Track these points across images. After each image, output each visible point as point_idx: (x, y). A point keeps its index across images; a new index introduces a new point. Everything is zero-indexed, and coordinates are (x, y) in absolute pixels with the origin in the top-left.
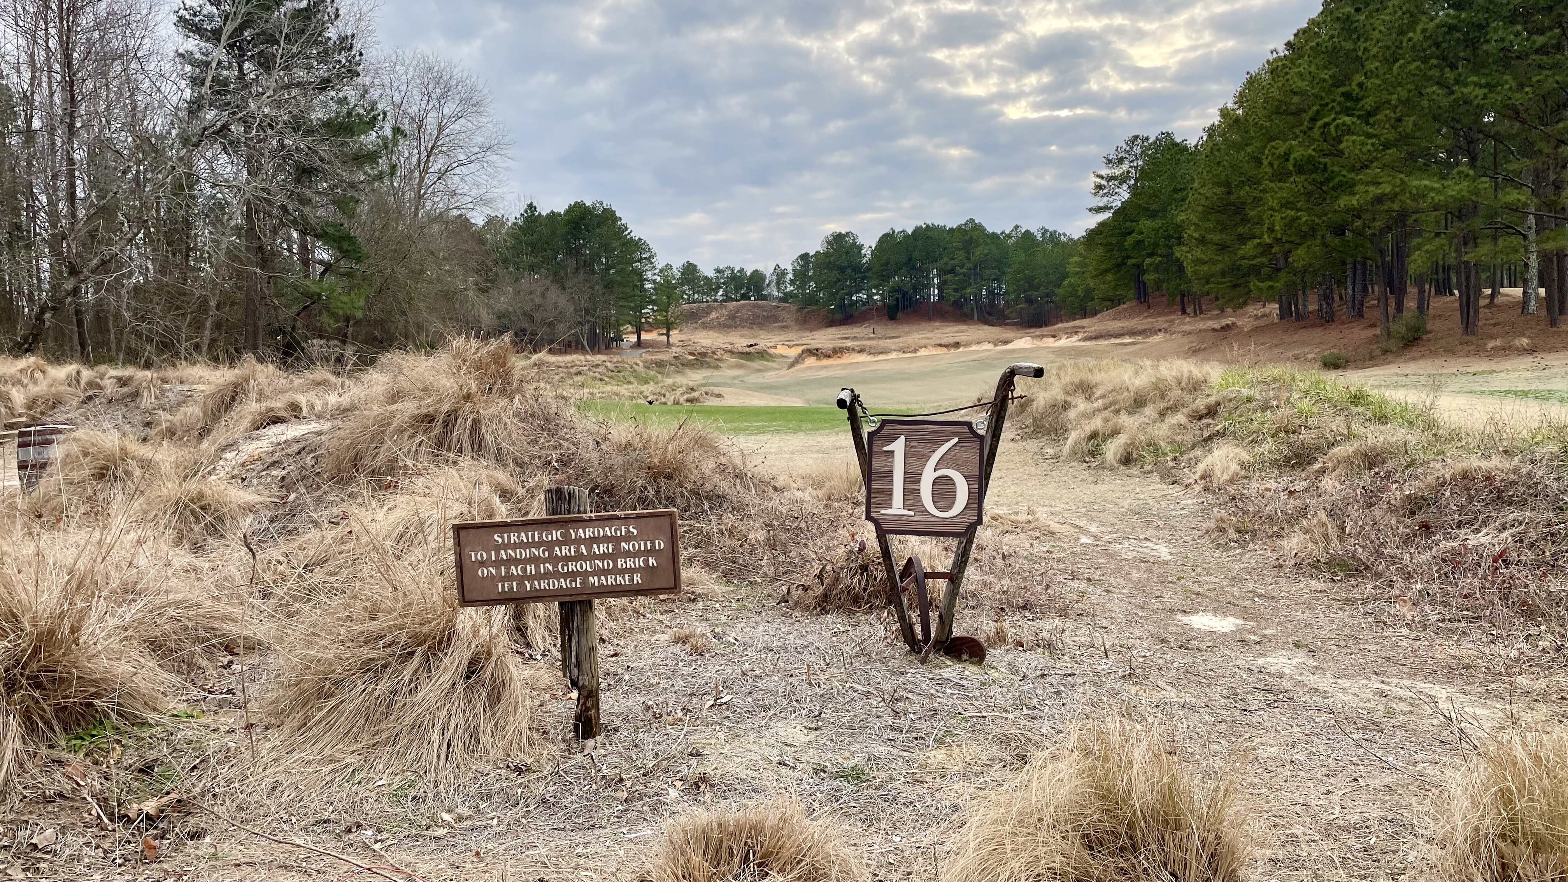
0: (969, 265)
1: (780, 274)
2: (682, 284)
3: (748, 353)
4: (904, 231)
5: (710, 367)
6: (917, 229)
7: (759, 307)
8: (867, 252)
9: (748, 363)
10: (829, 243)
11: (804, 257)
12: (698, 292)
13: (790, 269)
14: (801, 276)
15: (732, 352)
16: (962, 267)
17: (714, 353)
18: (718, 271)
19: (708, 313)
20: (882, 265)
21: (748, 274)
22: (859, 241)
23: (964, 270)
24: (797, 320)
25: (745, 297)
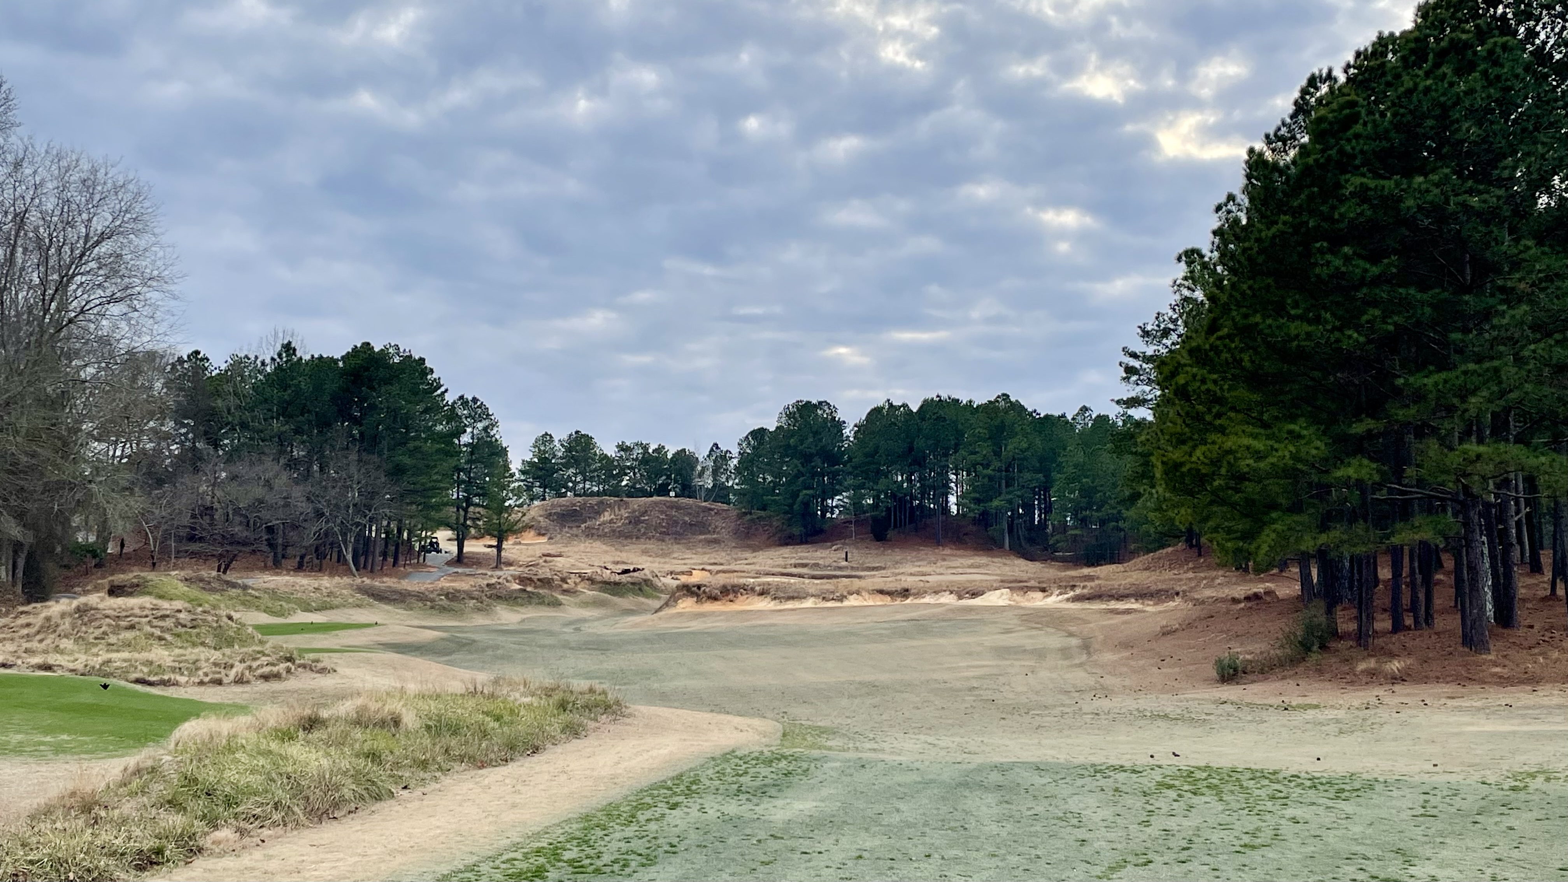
0: (996, 464)
1: (720, 458)
2: (567, 466)
3: (616, 584)
4: (905, 406)
5: (542, 603)
6: (927, 405)
7: (678, 508)
8: (848, 431)
9: (616, 599)
10: (790, 416)
11: (759, 434)
12: (591, 479)
13: (735, 451)
14: (747, 463)
15: (591, 580)
16: (987, 466)
17: (564, 580)
18: (622, 448)
19: (599, 513)
20: (866, 455)
21: (670, 456)
22: (840, 416)
23: (989, 472)
24: (736, 532)
25: (663, 491)
